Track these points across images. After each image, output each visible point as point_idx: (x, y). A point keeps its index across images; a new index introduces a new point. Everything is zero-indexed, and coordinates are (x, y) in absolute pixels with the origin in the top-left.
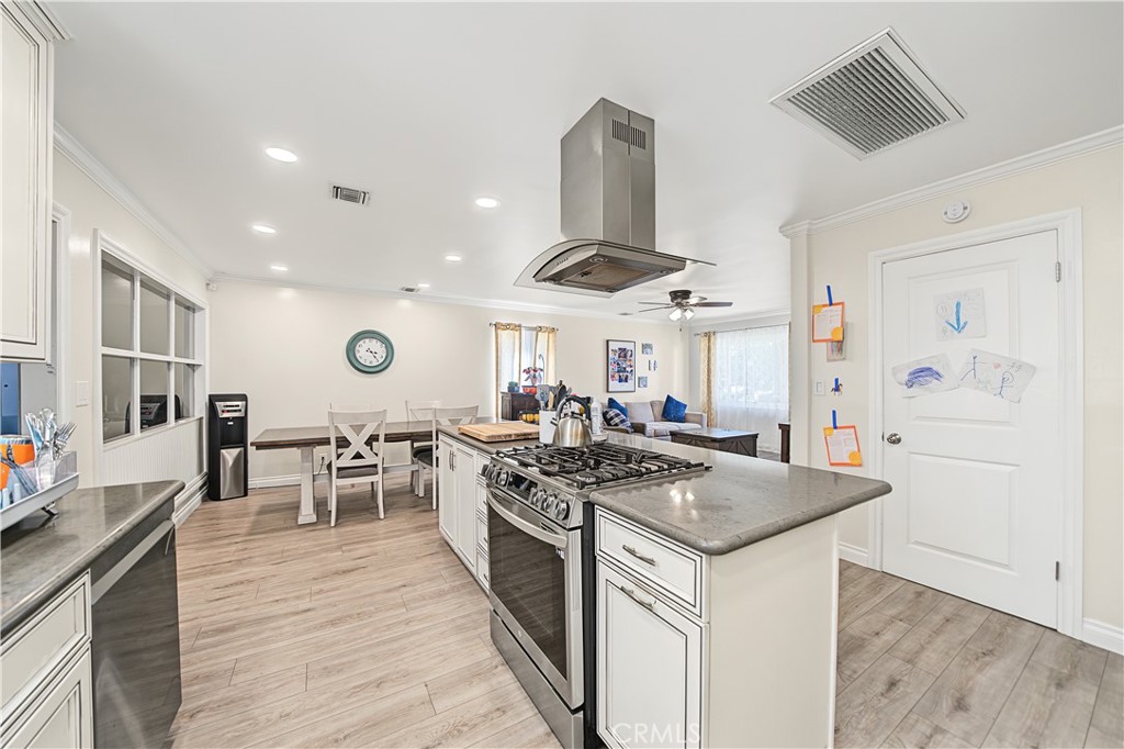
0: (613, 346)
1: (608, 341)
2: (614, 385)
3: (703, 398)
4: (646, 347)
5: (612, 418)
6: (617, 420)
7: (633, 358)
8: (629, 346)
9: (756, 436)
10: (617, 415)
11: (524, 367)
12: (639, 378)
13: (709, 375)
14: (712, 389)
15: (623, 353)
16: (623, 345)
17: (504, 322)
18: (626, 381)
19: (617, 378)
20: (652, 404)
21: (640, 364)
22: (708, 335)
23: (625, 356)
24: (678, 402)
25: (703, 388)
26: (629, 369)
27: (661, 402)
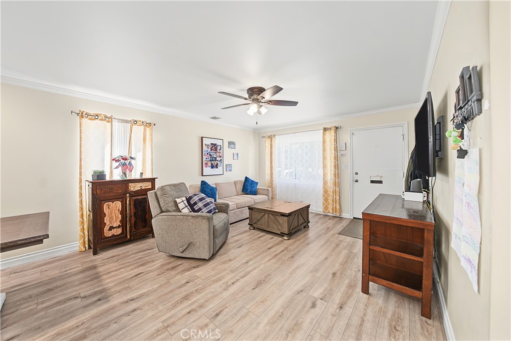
0: (206, 141)
1: (202, 138)
2: (208, 170)
3: (268, 177)
4: (231, 144)
5: (195, 203)
6: (200, 205)
7: (221, 151)
8: (219, 143)
9: (308, 207)
10: (201, 199)
11: (116, 155)
12: (226, 165)
13: (271, 163)
14: (273, 172)
15: (214, 147)
16: (214, 142)
17: (92, 112)
18: (217, 168)
19: (210, 165)
20: (235, 183)
21: (227, 155)
22: (270, 137)
23: (216, 149)
24: (252, 181)
25: (268, 171)
26: (218, 159)
27: (241, 181)
